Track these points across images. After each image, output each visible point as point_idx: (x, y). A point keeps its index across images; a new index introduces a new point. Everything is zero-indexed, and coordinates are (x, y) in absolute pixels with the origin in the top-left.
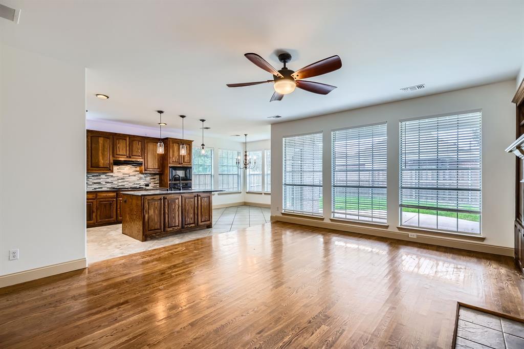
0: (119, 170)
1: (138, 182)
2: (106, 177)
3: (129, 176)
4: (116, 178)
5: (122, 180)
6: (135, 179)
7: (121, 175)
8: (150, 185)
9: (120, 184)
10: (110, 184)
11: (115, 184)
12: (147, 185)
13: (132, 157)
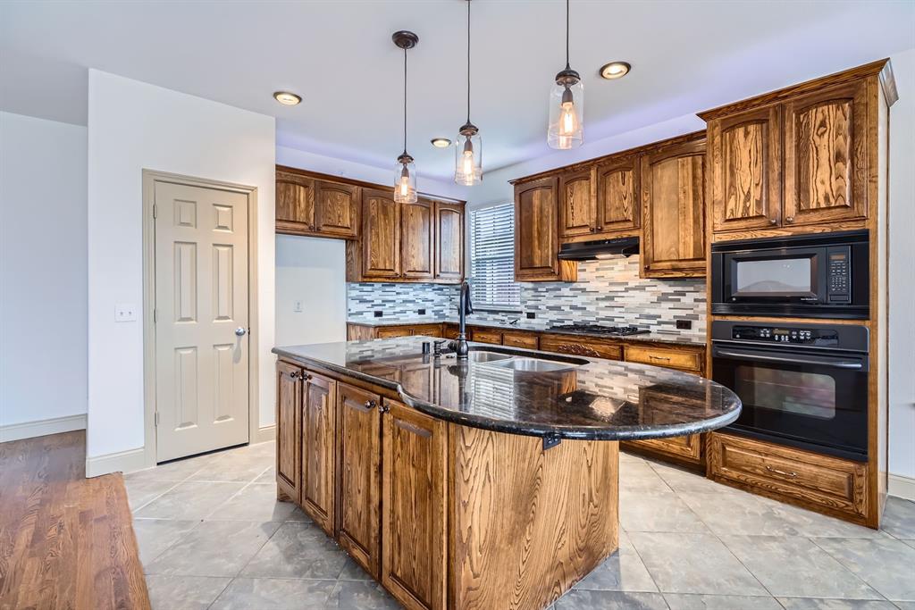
0: (601, 273)
1: (653, 312)
2: (571, 293)
3: (627, 290)
4: (594, 296)
5: (607, 304)
6: (643, 301)
7: (604, 288)
8: (695, 324)
9: (603, 314)
10: (579, 313)
11: (591, 314)
12: (684, 324)
13: (606, 228)
